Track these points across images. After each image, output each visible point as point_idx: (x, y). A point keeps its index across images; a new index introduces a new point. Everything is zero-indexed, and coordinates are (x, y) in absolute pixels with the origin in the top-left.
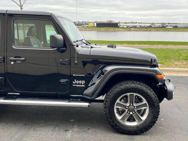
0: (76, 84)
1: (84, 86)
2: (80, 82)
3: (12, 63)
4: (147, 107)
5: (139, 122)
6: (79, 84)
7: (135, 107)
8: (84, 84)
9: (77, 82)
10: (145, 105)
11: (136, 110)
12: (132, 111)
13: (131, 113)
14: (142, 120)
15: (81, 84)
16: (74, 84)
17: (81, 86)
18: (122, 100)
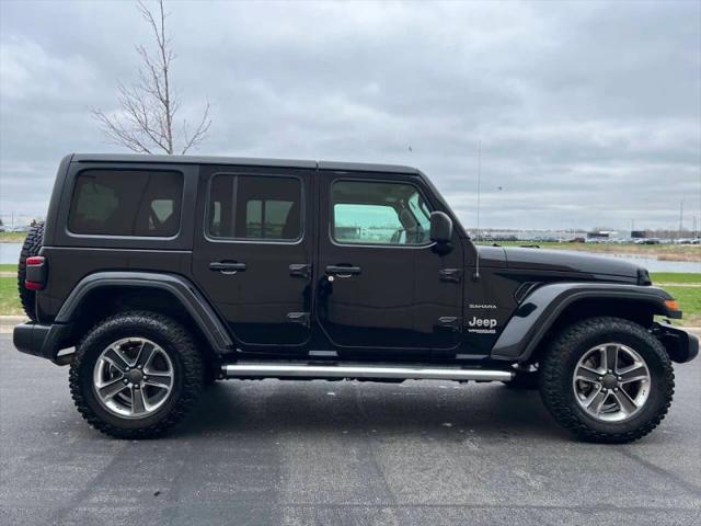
0: (476, 327)
1: (494, 332)
2: (486, 322)
3: (331, 278)
4: (646, 374)
5: (630, 412)
6: (483, 327)
7: (617, 376)
8: (493, 328)
9: (480, 322)
10: (641, 371)
11: (621, 384)
12: (613, 385)
13: (610, 392)
14: (636, 407)
15: (488, 328)
16: (472, 328)
17: (486, 331)
18: (588, 362)
